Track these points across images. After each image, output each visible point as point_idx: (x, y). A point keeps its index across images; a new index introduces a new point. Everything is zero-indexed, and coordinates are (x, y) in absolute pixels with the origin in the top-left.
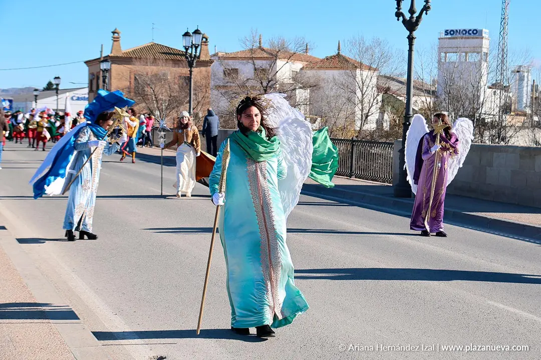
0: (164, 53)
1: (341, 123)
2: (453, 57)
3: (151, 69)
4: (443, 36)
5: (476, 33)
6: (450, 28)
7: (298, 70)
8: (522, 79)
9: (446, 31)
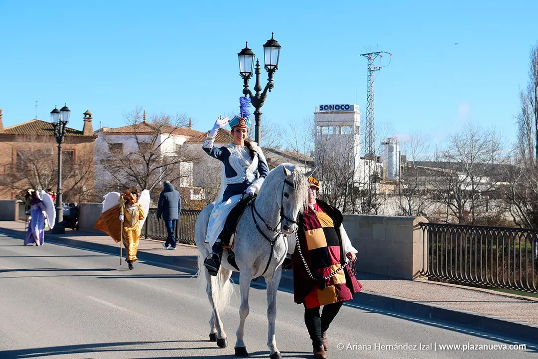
0: (47, 130)
2: (325, 130)
3: (33, 145)
4: (318, 110)
5: (348, 108)
6: (324, 104)
7: (182, 144)
8: (391, 150)
9: (321, 106)
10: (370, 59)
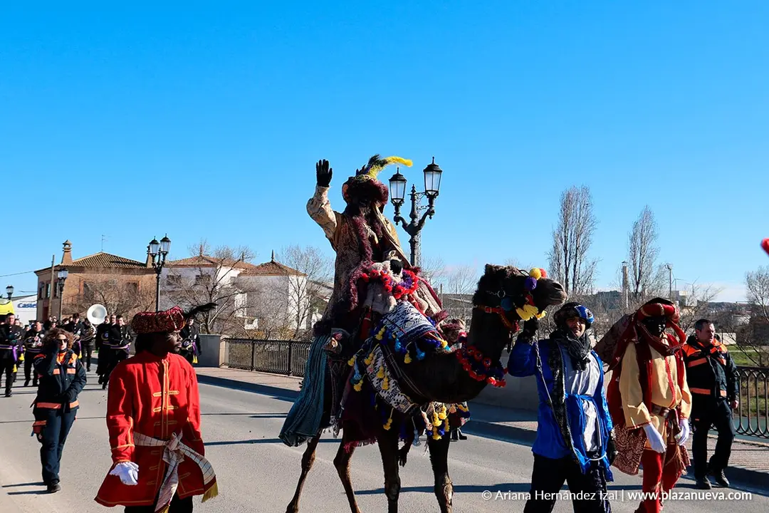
0: (113, 262)
3: (101, 277)
7: (236, 276)
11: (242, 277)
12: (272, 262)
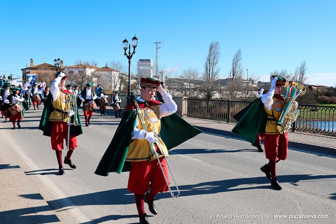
0: (48, 66)
1: (108, 88)
2: (142, 68)
3: (44, 72)
4: (139, 61)
5: (149, 61)
6: (141, 59)
7: (93, 71)
8: (162, 75)
9: (140, 60)
10: (157, 44)
11: (95, 72)
12: (106, 67)
